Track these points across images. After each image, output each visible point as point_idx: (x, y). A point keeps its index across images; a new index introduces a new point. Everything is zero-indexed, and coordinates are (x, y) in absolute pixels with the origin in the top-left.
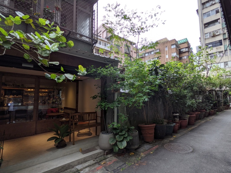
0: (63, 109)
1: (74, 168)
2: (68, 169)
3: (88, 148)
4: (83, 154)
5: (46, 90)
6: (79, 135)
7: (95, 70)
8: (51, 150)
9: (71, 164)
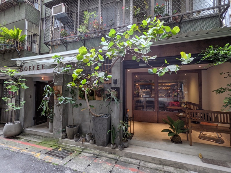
0: (186, 104)
1: (189, 172)
2: (182, 169)
3: (214, 159)
4: (203, 162)
5: (169, 84)
6: (201, 137)
8: (166, 140)
9: (185, 165)
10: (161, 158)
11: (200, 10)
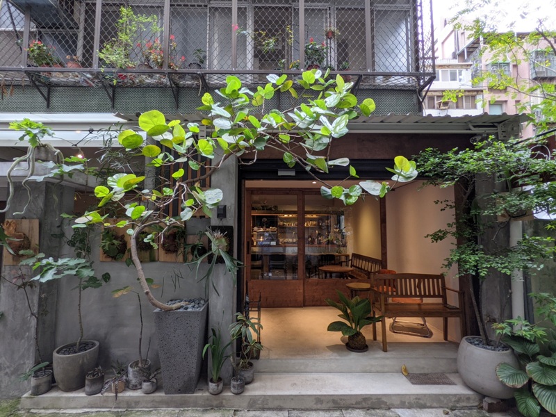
0: (350, 258)
1: (392, 411)
2: (378, 409)
3: (426, 371)
4: (413, 383)
5: (315, 216)
7: (437, 160)
9: (384, 399)
10: (336, 393)
11: (390, 73)
